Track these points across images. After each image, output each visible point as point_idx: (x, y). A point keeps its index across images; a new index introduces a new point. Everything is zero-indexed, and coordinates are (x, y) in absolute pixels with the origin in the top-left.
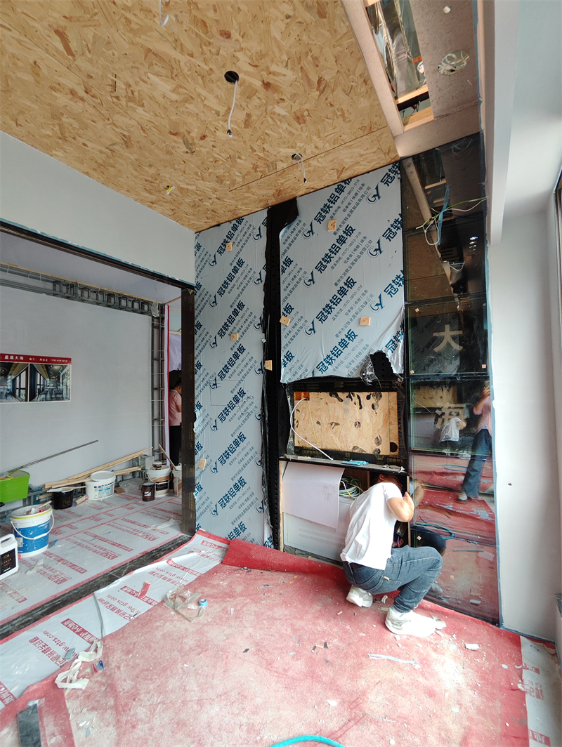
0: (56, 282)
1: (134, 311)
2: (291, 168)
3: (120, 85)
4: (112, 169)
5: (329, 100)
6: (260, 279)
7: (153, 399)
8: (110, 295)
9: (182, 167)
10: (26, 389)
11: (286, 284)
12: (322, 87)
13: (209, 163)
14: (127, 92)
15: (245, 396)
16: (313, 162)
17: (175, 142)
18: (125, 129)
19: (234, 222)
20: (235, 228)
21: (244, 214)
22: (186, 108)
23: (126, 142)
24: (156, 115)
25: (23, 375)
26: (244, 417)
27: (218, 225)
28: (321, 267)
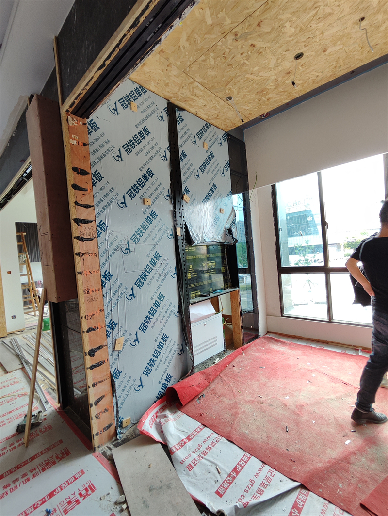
6: (165, 157)
15: (161, 259)
19: (137, 86)
20: (138, 93)
26: (162, 278)
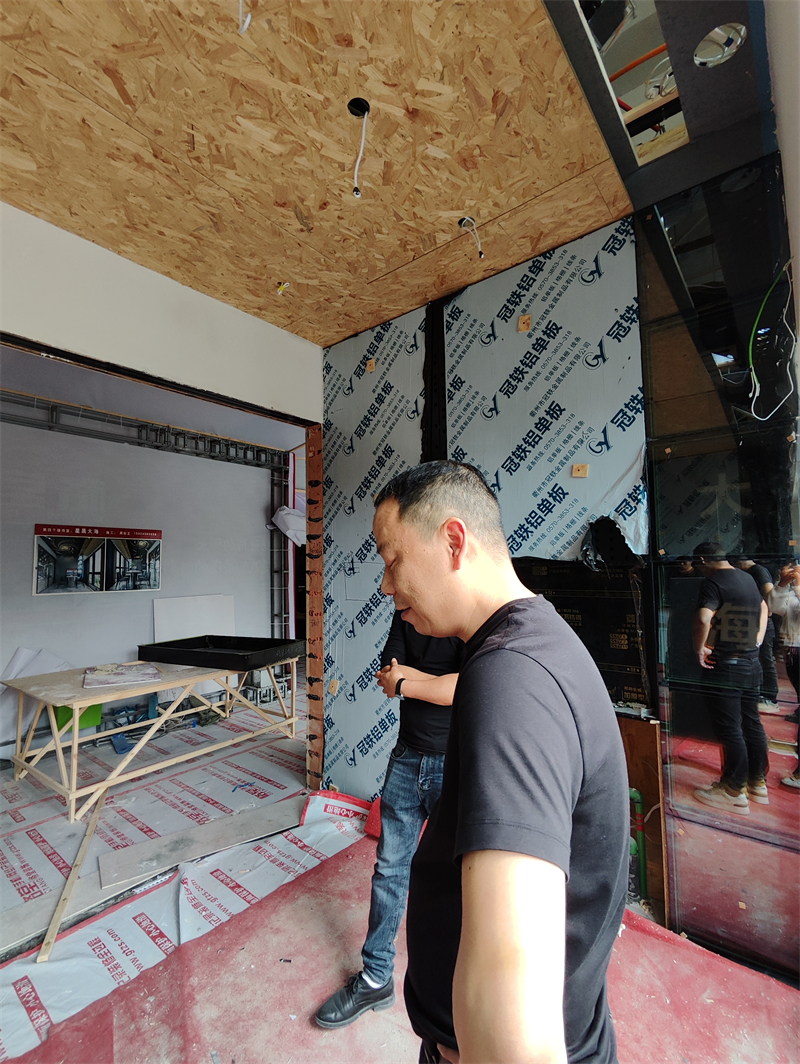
0: (142, 427)
1: (246, 464)
2: (459, 241)
3: (200, 139)
4: (200, 264)
5: (513, 125)
6: (416, 411)
7: (272, 585)
8: (214, 442)
9: (297, 252)
10: (101, 573)
11: (455, 417)
12: (499, 107)
13: (336, 244)
14: (210, 149)
16: (493, 229)
17: (284, 216)
18: (213, 204)
19: (378, 329)
20: (379, 338)
21: (392, 316)
22: (296, 163)
23: (215, 224)
24: (254, 179)
25: (98, 554)
27: (356, 335)
28: (508, 389)
